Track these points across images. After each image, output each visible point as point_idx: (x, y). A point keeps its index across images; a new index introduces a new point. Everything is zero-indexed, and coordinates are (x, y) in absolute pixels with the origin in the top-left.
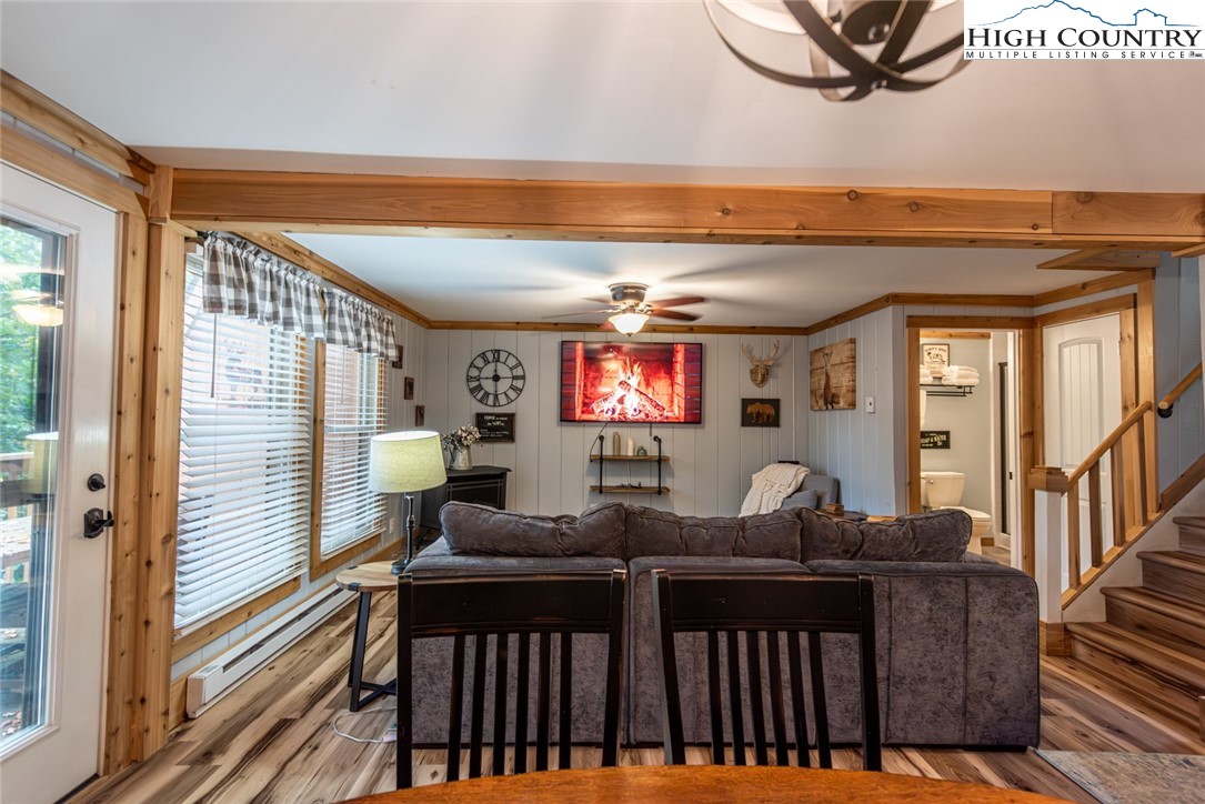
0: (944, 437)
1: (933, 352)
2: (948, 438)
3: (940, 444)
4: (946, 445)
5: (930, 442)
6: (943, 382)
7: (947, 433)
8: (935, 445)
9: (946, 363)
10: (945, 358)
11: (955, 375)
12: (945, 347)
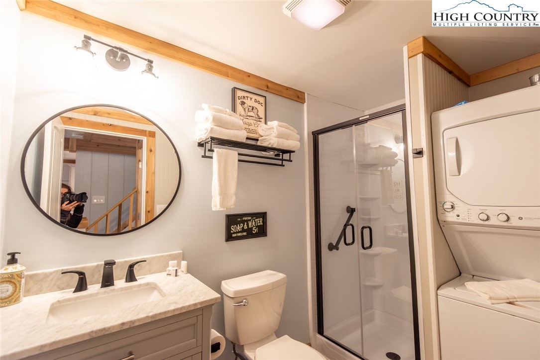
0: (260, 221)
1: (248, 102)
2: (265, 222)
3: (255, 230)
4: (262, 232)
5: (243, 230)
6: (259, 143)
7: (263, 215)
8: (250, 234)
9: (263, 120)
10: (262, 115)
11: (275, 133)
12: (262, 100)
